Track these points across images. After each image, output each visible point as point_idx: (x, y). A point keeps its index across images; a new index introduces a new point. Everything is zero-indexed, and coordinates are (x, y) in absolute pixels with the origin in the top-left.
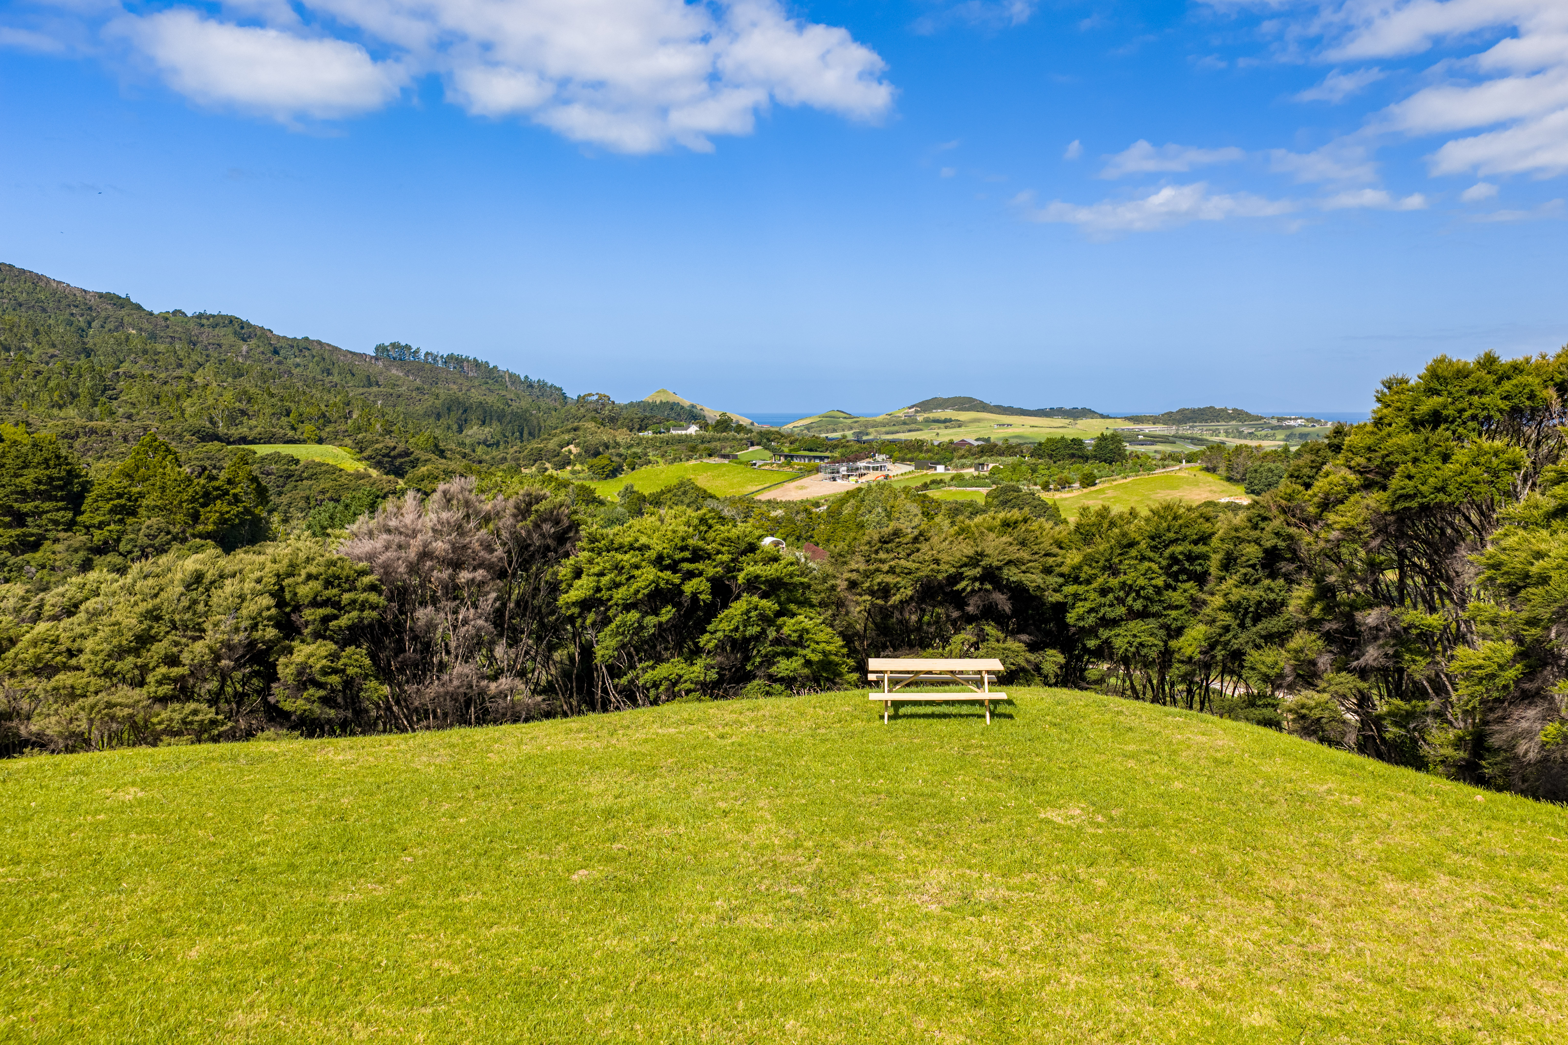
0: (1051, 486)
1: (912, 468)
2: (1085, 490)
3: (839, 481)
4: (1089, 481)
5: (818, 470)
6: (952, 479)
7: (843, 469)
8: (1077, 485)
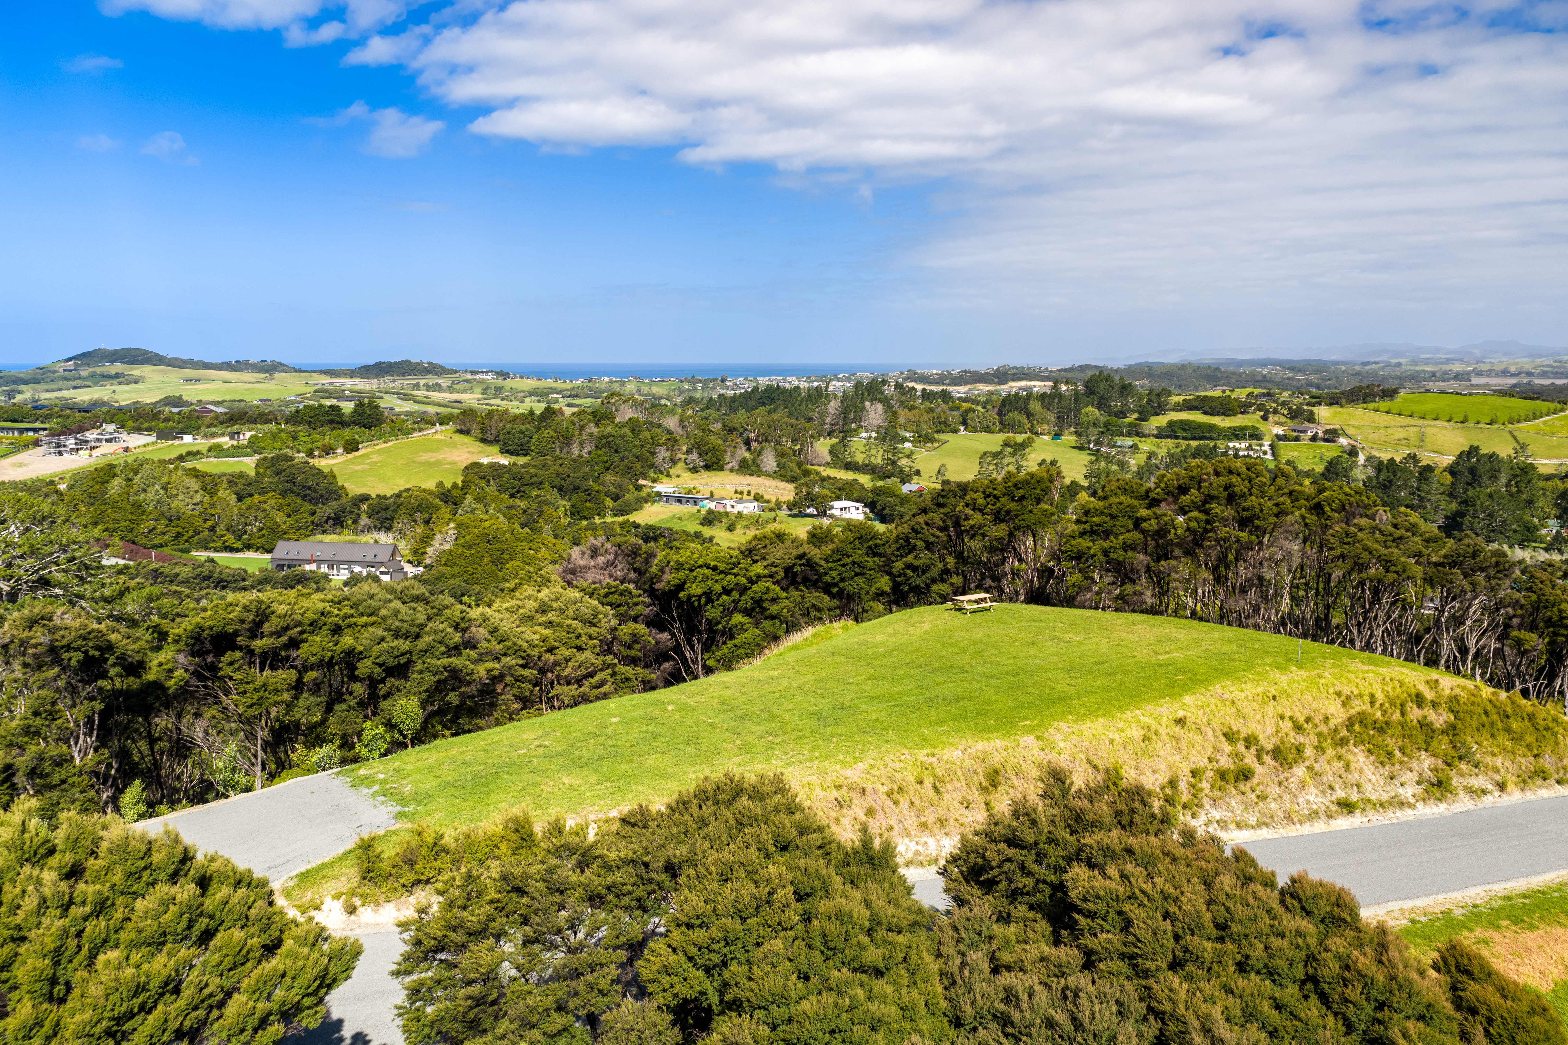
0: (316, 453)
1: (153, 439)
2: (350, 456)
3: (65, 455)
4: (352, 447)
5: (37, 443)
6: (210, 449)
7: (71, 443)
8: (340, 451)
